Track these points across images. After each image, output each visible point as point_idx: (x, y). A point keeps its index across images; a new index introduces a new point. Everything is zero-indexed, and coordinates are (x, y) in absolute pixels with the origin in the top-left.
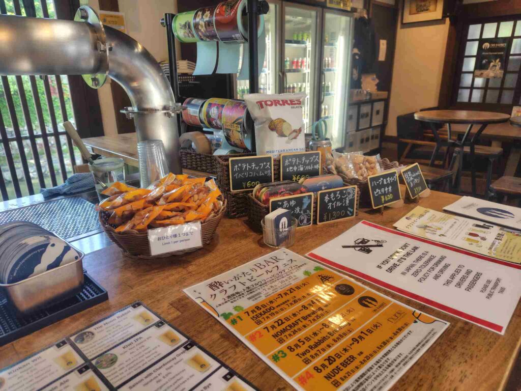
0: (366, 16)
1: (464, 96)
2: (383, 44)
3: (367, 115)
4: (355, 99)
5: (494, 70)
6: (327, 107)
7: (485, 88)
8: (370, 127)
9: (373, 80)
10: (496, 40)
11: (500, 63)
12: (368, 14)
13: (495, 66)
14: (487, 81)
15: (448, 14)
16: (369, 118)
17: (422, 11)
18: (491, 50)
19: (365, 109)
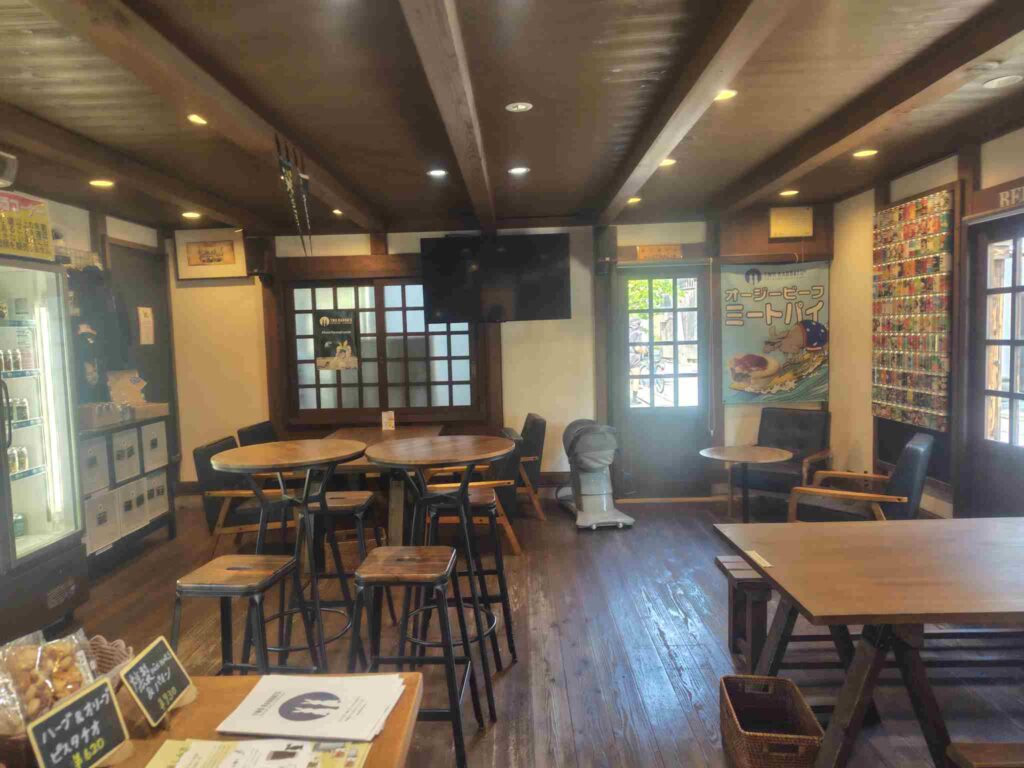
0: (99, 266)
1: (308, 400)
2: (146, 316)
3: (131, 452)
4: (97, 424)
5: (344, 358)
6: (24, 449)
7: (338, 385)
8: (143, 474)
9: (135, 382)
10: (335, 313)
11: (349, 347)
12: (104, 262)
13: (343, 351)
14: (338, 373)
15: (256, 271)
16: (136, 456)
17: (211, 261)
18: (332, 327)
19: (124, 441)
